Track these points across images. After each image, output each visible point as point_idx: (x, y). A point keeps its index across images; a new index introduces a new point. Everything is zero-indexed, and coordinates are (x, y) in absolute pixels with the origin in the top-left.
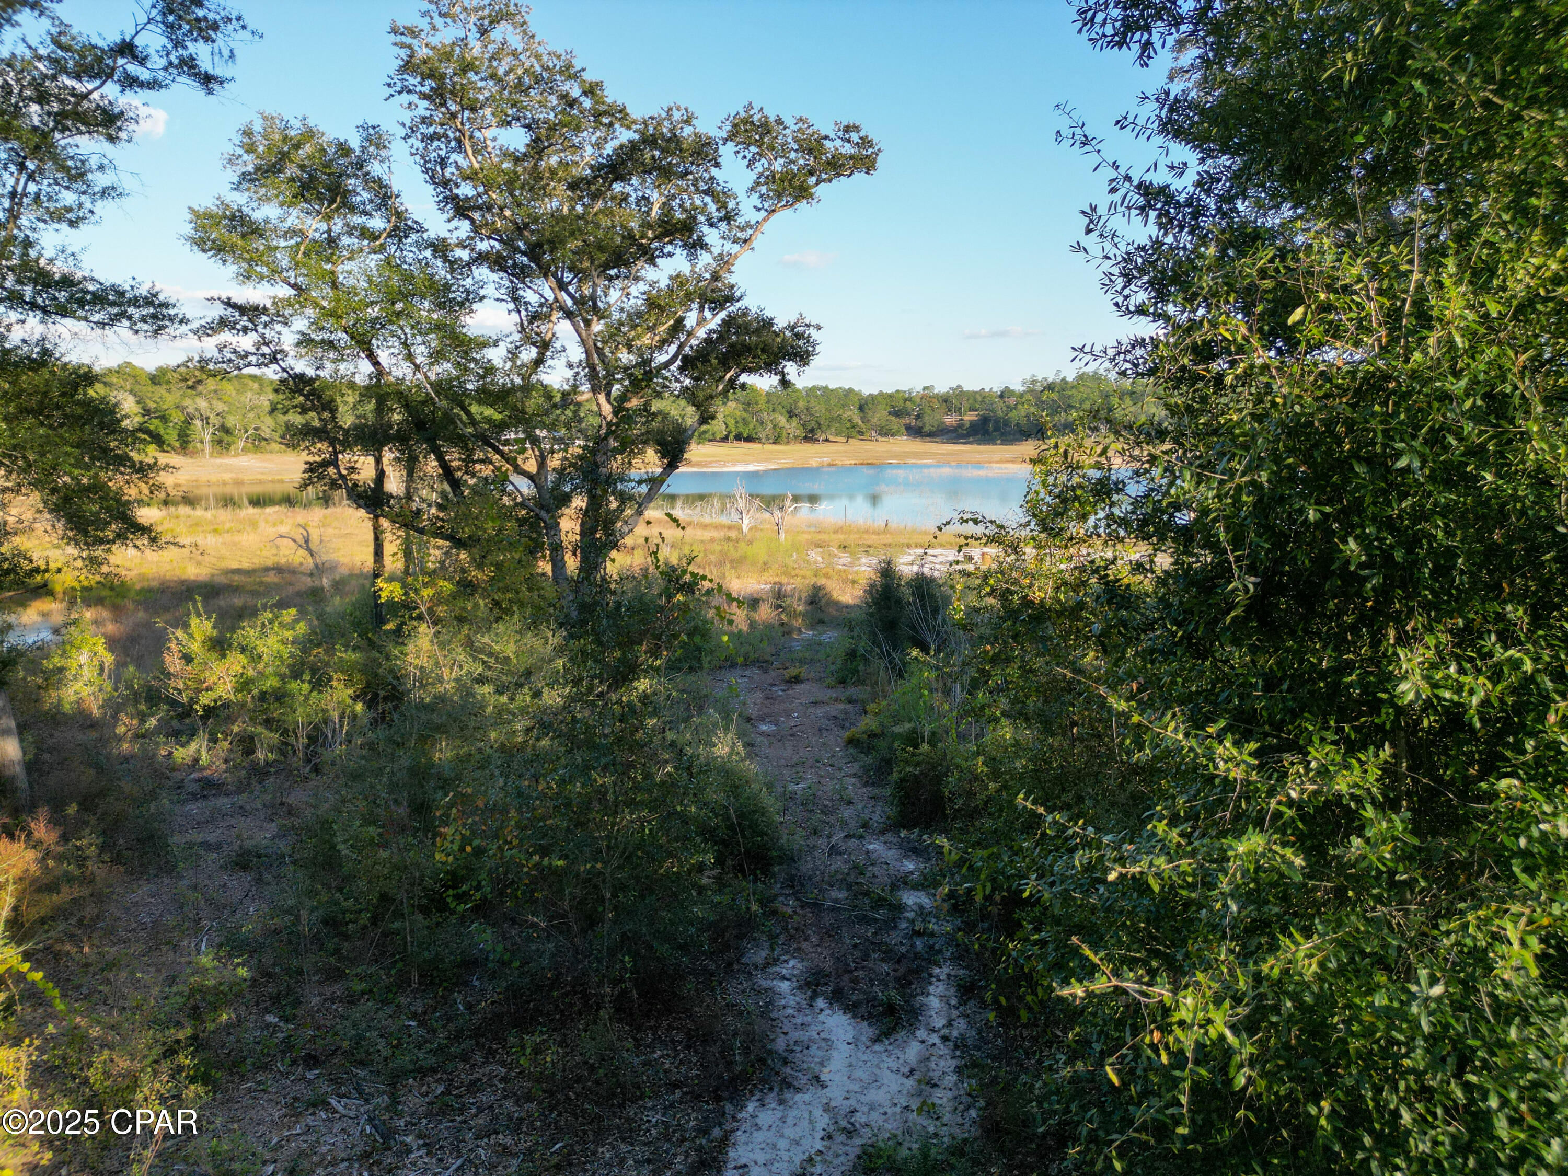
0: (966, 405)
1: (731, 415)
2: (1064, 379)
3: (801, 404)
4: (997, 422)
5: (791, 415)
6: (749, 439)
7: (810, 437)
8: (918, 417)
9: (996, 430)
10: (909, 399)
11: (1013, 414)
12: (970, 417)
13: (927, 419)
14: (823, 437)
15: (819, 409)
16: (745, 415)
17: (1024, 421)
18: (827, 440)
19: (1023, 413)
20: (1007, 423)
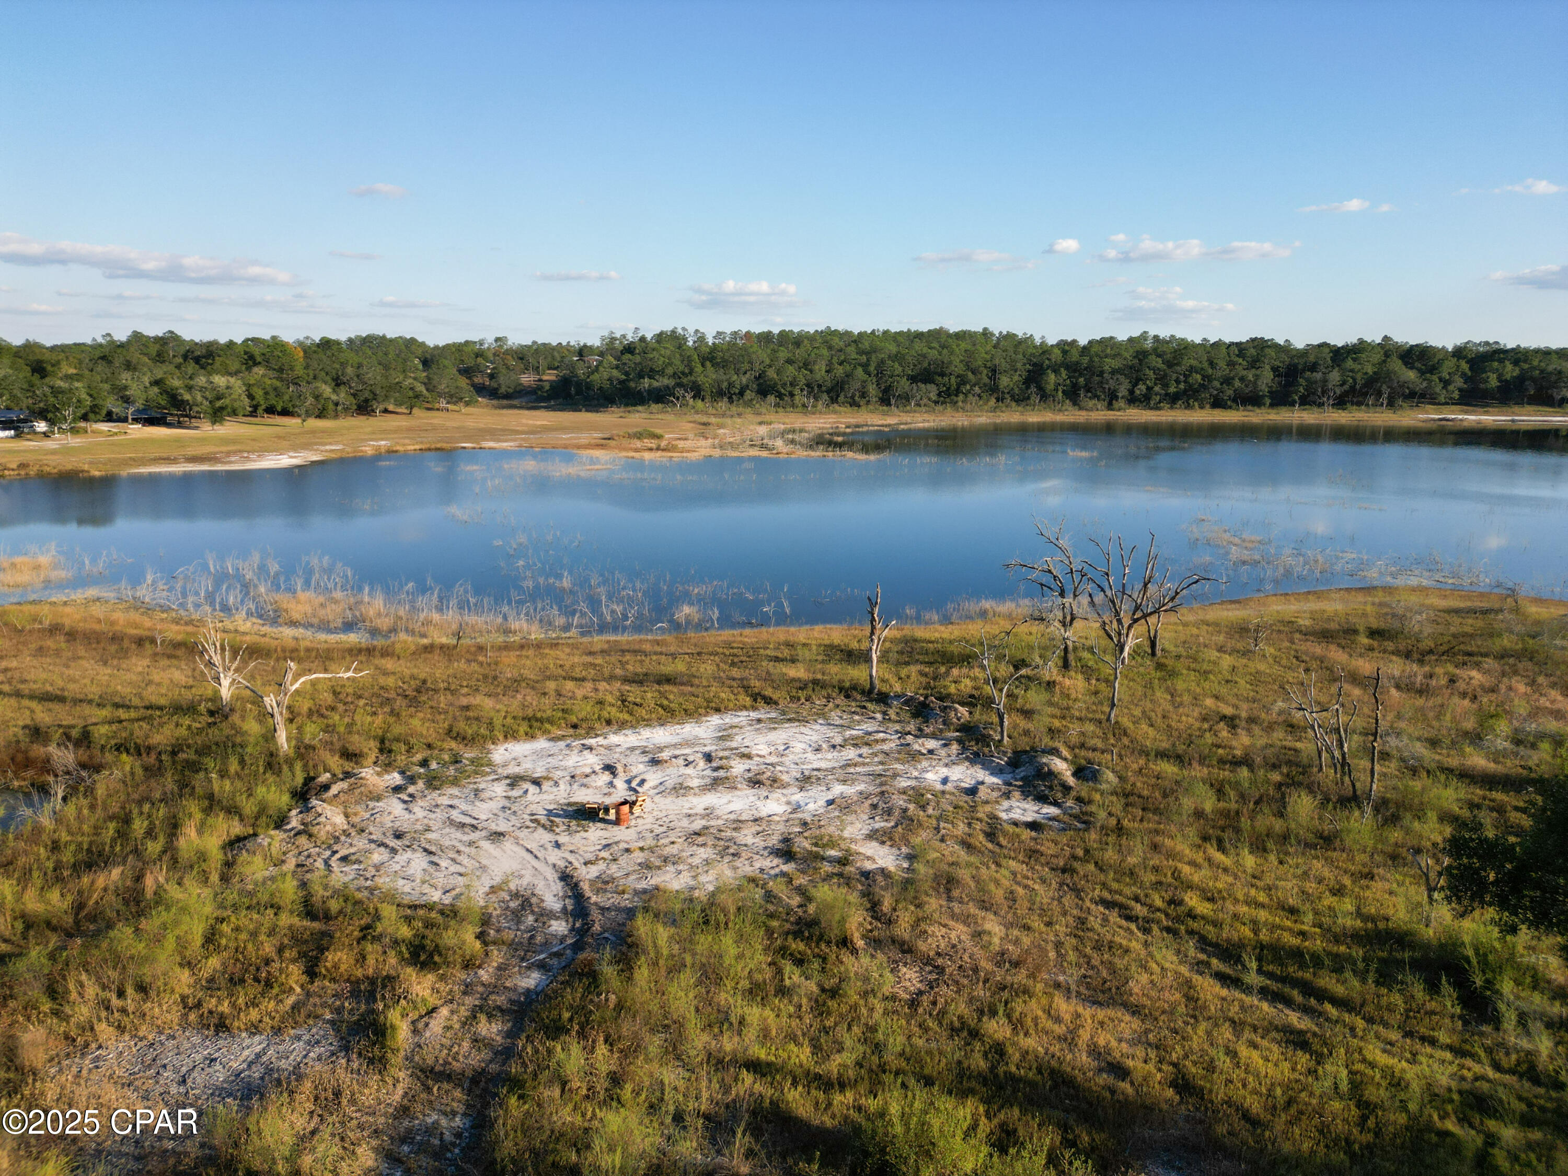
0: (543, 363)
1: (258, 384)
2: (643, 339)
3: (349, 370)
4: (579, 384)
5: (338, 383)
6: (285, 413)
7: (364, 408)
8: (492, 376)
9: (577, 393)
10: (479, 354)
11: (596, 377)
12: (550, 376)
13: (502, 380)
14: (382, 407)
15: (374, 374)
16: (278, 384)
17: (606, 385)
18: (386, 411)
19: (606, 375)
20: (589, 386)
